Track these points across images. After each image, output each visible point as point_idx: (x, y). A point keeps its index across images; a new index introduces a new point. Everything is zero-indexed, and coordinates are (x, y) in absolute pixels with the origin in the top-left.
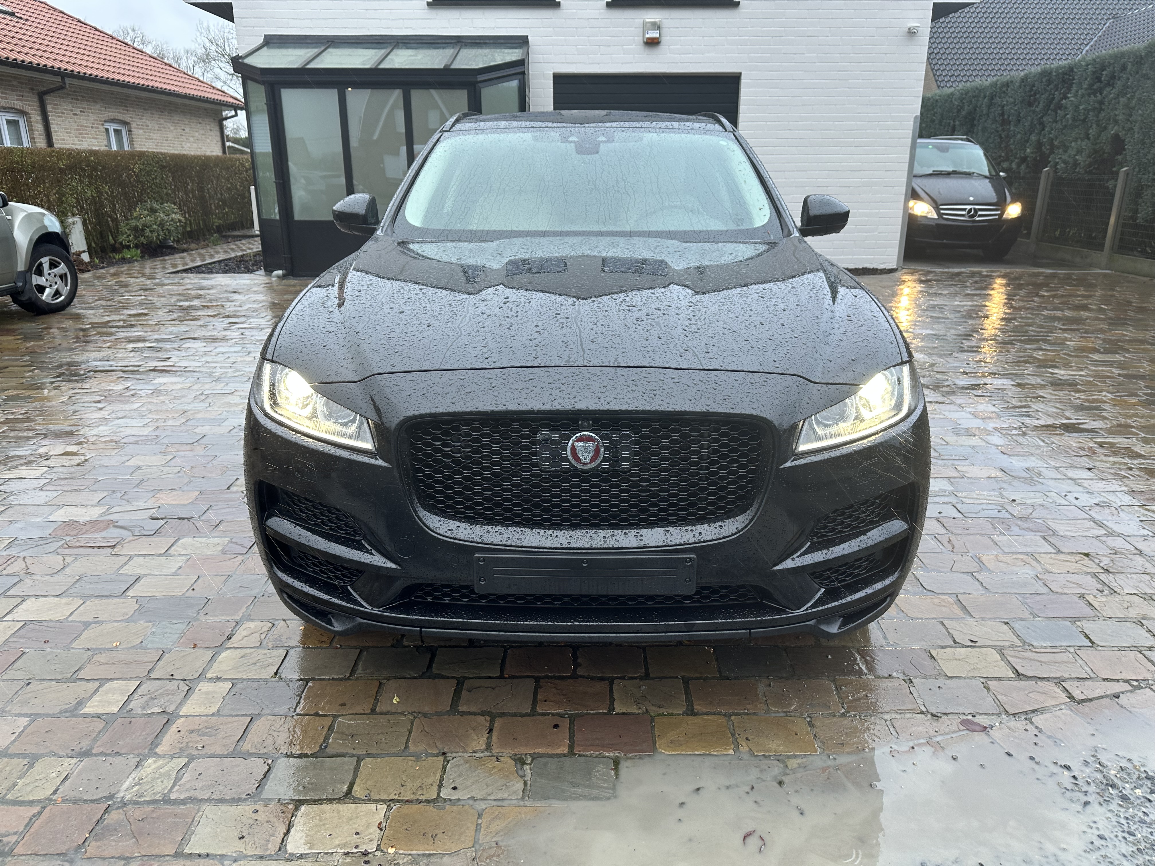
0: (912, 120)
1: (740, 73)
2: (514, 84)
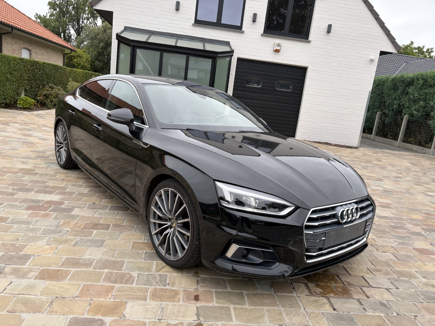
0: (368, 92)
1: (308, 67)
2: (228, 59)
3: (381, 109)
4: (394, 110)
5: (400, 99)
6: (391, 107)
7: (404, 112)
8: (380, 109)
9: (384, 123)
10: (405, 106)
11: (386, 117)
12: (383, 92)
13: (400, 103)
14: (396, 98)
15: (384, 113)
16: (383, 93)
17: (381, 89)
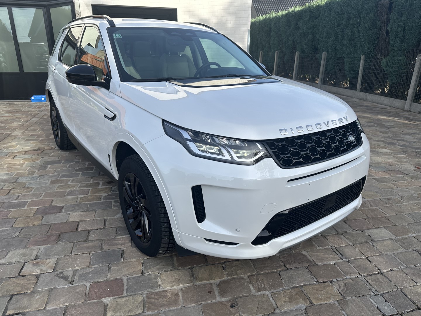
0: (247, 31)
1: (177, 8)
2: (69, 7)
3: (281, 48)
4: (290, 48)
5: (294, 36)
6: (287, 44)
7: (297, 48)
8: (279, 48)
9: (284, 62)
10: (298, 42)
11: (285, 55)
12: (280, 29)
13: (293, 39)
14: (290, 34)
15: (282, 52)
16: (280, 31)
17: (278, 27)
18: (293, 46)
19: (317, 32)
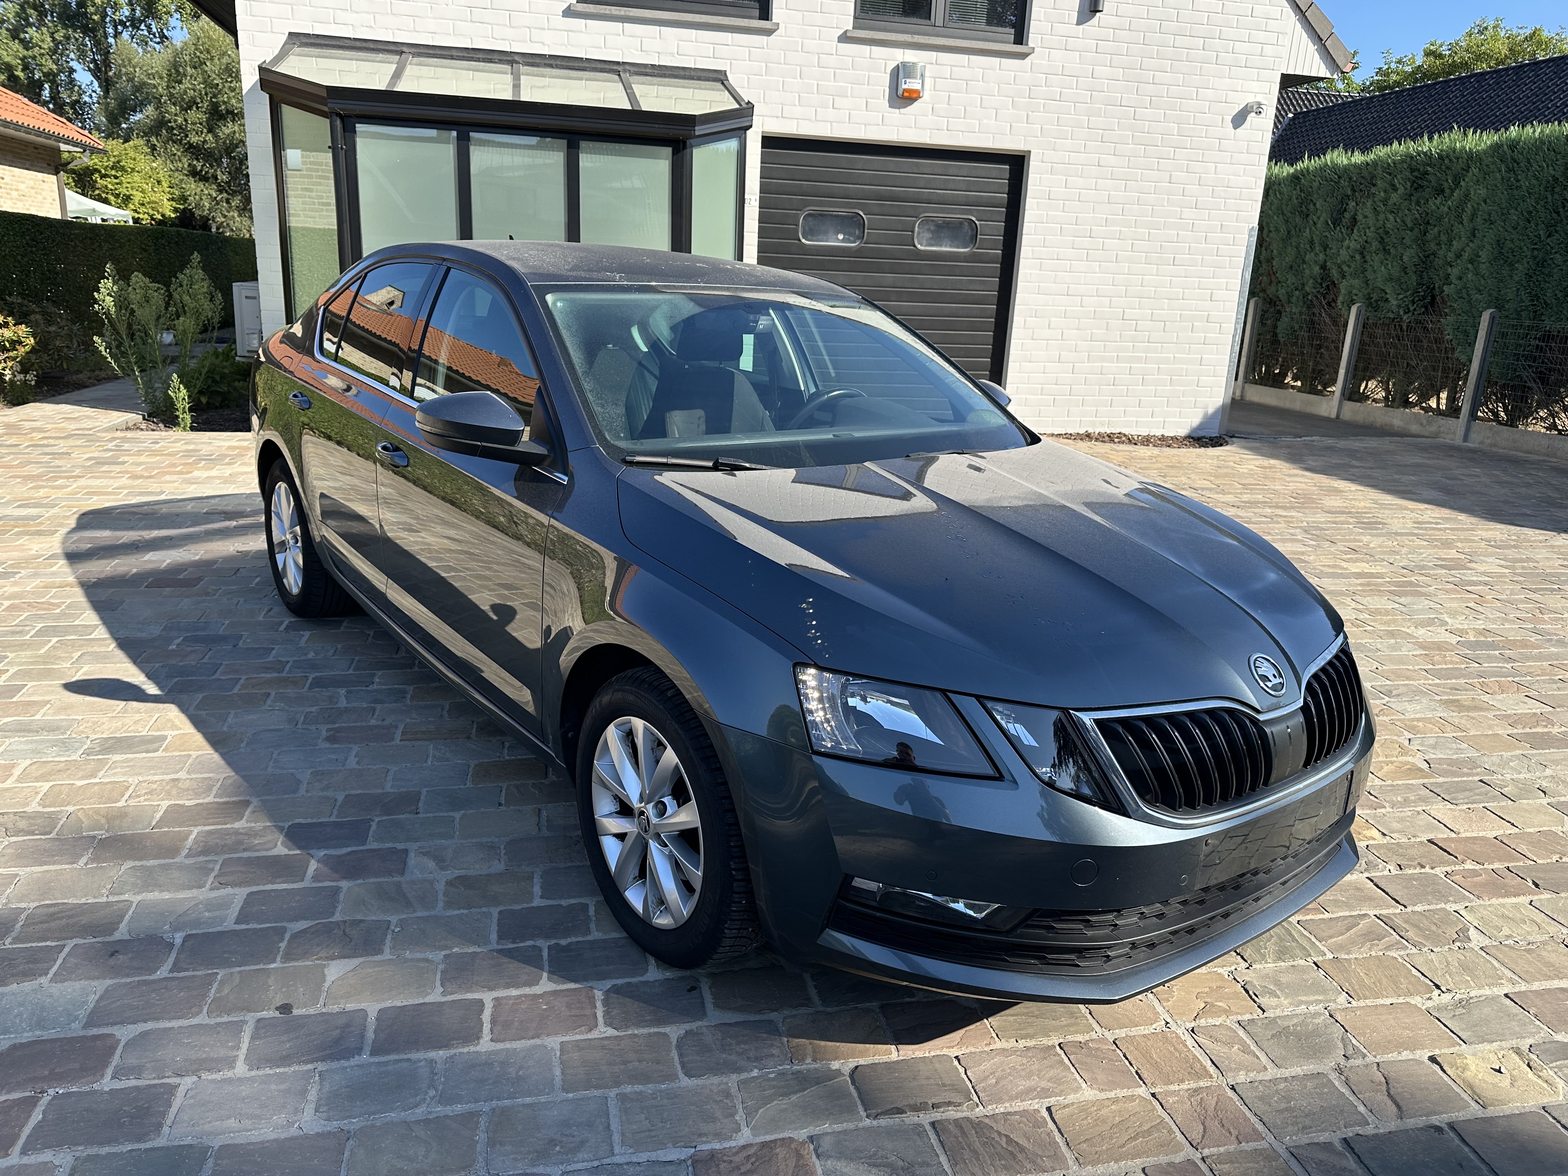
0: (1247, 232)
1: (1030, 152)
2: (733, 144)
4: (1307, 289)
5: (1325, 247)
7: (1343, 291)
9: (1275, 335)
10: (1345, 268)
13: (1325, 261)
14: (1312, 242)
18: (1321, 284)
19: (1444, 238)
